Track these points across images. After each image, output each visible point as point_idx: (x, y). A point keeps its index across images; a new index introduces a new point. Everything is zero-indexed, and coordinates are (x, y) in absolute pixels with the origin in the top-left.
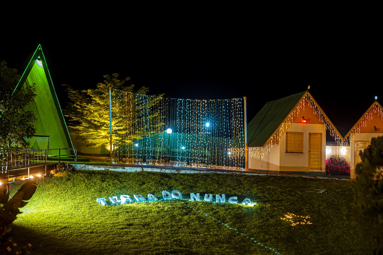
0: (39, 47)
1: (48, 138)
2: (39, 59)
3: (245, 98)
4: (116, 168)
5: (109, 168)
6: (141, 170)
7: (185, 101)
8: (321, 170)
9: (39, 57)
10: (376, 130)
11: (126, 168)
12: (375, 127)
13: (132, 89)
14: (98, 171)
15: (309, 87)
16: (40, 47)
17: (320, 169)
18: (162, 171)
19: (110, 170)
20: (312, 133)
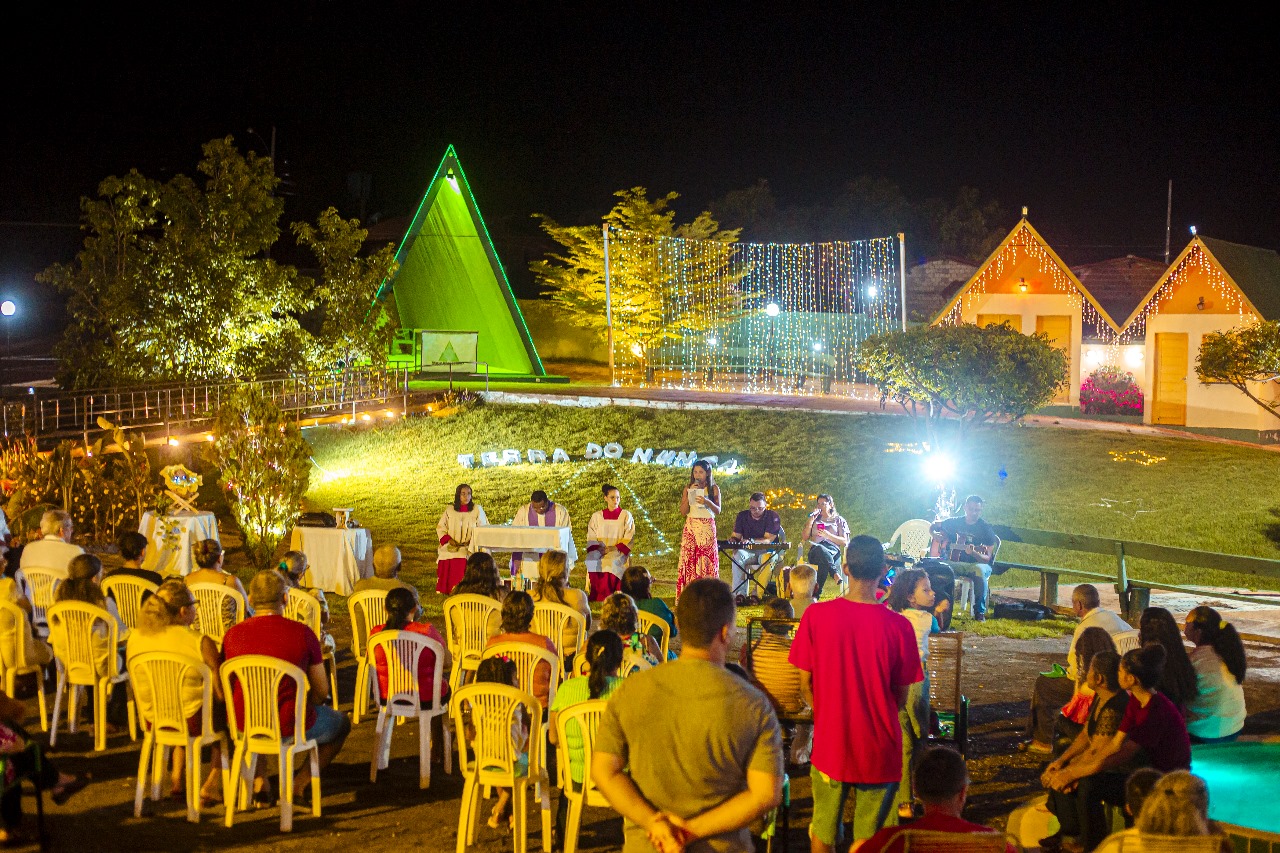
0: (451, 152)
1: (476, 335)
2: (450, 176)
3: (902, 236)
4: (561, 399)
5: (549, 398)
6: (609, 403)
7: (766, 248)
8: (1069, 401)
9: (451, 172)
10: (1201, 307)
11: (581, 398)
12: (1201, 299)
13: (671, 222)
14: (526, 405)
15: (1025, 211)
16: (451, 150)
17: (1065, 399)
18: (649, 406)
19: (550, 402)
20: (1048, 316)
